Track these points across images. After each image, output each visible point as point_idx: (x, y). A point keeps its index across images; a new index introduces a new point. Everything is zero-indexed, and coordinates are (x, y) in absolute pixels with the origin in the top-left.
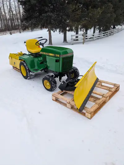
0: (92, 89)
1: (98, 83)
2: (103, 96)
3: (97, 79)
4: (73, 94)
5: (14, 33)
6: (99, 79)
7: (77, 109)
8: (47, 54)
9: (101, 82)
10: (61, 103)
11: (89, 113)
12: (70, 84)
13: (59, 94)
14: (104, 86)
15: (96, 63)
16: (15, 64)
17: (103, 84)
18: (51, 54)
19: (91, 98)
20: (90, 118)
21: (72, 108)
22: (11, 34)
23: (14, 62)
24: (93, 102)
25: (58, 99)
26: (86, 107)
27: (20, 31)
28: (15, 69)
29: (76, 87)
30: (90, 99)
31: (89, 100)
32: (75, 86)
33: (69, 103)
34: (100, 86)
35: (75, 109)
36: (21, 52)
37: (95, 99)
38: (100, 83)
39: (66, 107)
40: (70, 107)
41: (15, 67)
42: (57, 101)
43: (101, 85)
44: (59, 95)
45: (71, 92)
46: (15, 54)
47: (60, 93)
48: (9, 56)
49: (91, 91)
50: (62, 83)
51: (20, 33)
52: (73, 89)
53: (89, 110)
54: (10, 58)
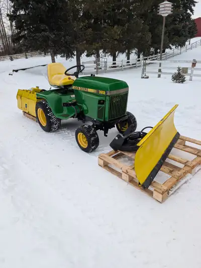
0: (168, 151)
1: (179, 141)
2: (186, 164)
3: (178, 134)
4: (133, 157)
5: (17, 58)
6: (181, 134)
7: (139, 184)
8: (83, 89)
9: (184, 140)
10: (112, 170)
11: (160, 193)
12: (130, 140)
13: (110, 156)
14: (188, 147)
15: (176, 106)
16: (26, 107)
17: (187, 143)
18: (90, 90)
19: (165, 167)
20: (160, 200)
21: (131, 180)
22: (12, 60)
23: (26, 105)
24: (168, 173)
25: (109, 165)
26: (155, 182)
27: (26, 56)
28: (27, 115)
29: (139, 147)
30: (163, 168)
31: (161, 169)
32: (138, 145)
33: (127, 172)
34: (181, 147)
35: (136, 183)
36: (38, 87)
37: (171, 169)
38: (182, 141)
39: (121, 178)
40: (128, 179)
41: (27, 112)
42: (106, 167)
43: (184, 145)
44: (110, 158)
45: (130, 155)
46: (27, 91)
47: (112, 154)
48: (18, 95)
49: (165, 155)
50: (117, 138)
51: (27, 58)
52: (135, 149)
53: (160, 187)
54: (19, 97)
